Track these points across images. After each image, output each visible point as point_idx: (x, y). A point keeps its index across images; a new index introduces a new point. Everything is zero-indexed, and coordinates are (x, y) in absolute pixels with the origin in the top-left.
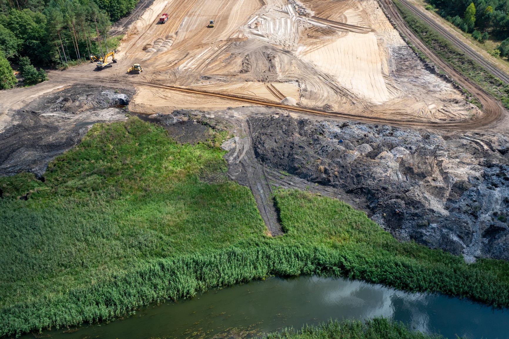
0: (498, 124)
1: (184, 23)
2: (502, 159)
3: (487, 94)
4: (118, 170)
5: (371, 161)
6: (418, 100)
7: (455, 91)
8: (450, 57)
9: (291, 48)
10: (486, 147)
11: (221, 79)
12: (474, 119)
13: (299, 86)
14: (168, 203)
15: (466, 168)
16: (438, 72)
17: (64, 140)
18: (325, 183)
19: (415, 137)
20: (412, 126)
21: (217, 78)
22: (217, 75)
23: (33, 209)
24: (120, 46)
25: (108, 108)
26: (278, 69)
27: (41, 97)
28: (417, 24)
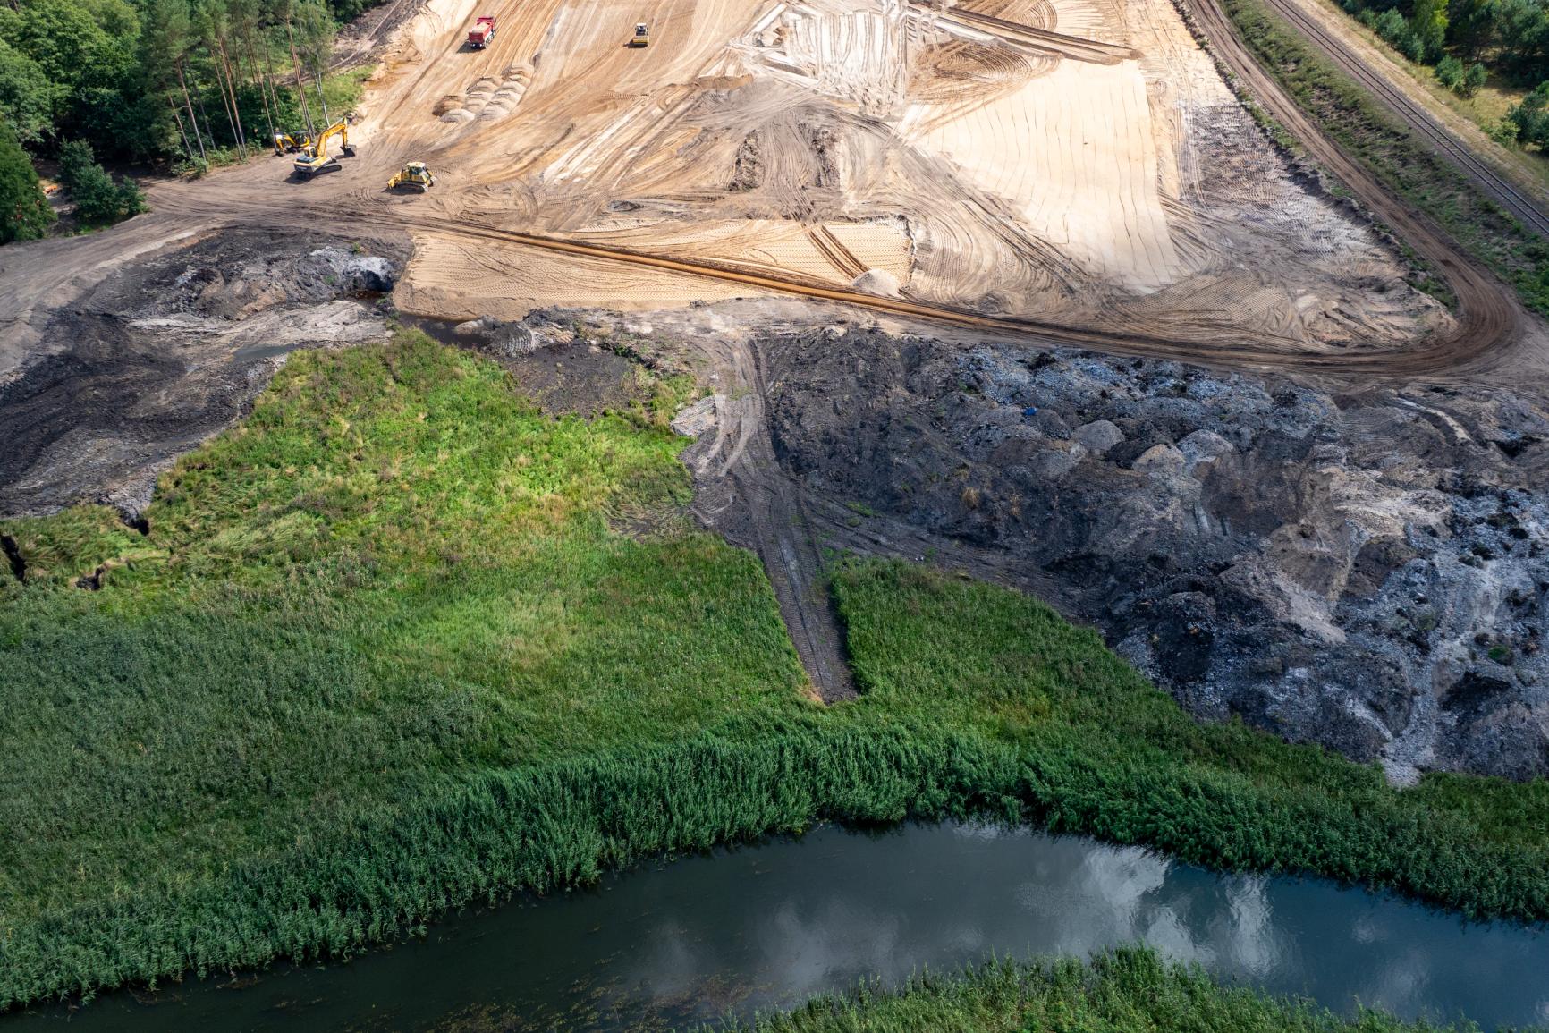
0: (1504, 359)
1: (558, 27)
2: (1509, 472)
3: (1473, 262)
4: (366, 497)
5: (1118, 476)
6: (1265, 279)
7: (1377, 251)
8: (1367, 141)
9: (884, 112)
10: (1461, 434)
11: (671, 209)
12: (1432, 342)
13: (909, 235)
14: (516, 599)
15: (1399, 500)
16: (1328, 191)
17: (203, 404)
18: (981, 539)
19: (1252, 399)
20: (1244, 364)
21: (659, 207)
22: (661, 197)
23: (117, 618)
24: (362, 101)
25: (331, 301)
26: (844, 180)
27: (130, 266)
28: (1271, 36)
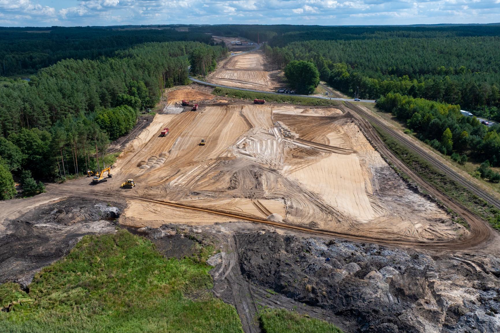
0: (488, 245)
1: (177, 143)
2: (498, 282)
3: (473, 214)
4: (103, 283)
5: (359, 281)
6: (404, 219)
7: (440, 210)
8: (432, 177)
9: (277, 167)
10: (479, 269)
11: (209, 194)
12: (462, 239)
13: (285, 203)
14: (150, 320)
15: (460, 291)
16: (421, 192)
17: (54, 251)
18: (313, 303)
19: (404, 257)
20: (399, 245)
21: (206, 194)
22: (206, 191)
24: (116, 162)
25: (99, 220)
26: (264, 187)
27: (37, 208)
28: (398, 147)
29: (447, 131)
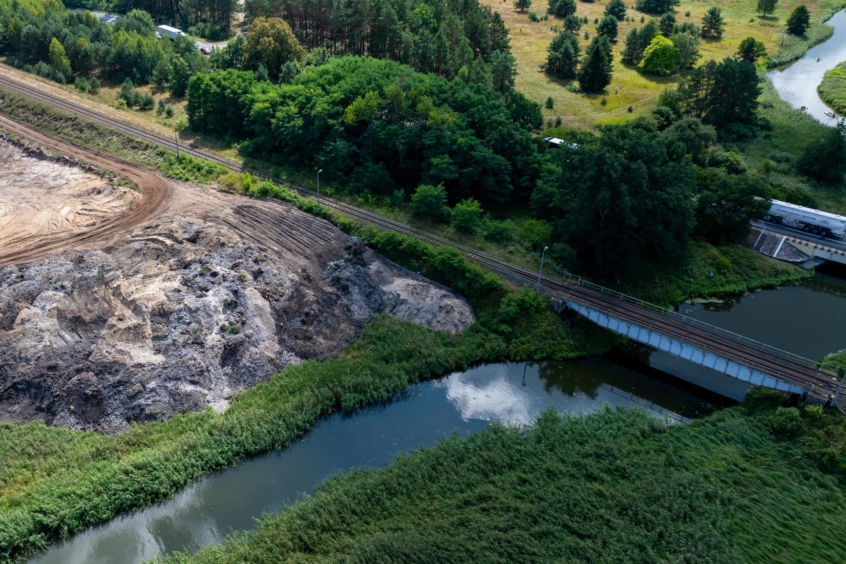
0: (170, 204)
2: (197, 250)
3: (136, 166)
6: (39, 207)
7: (88, 175)
8: (58, 126)
10: (169, 242)
12: (135, 207)
15: (156, 283)
16: (50, 155)
19: (62, 267)
20: (49, 252)
29: (54, 43)
